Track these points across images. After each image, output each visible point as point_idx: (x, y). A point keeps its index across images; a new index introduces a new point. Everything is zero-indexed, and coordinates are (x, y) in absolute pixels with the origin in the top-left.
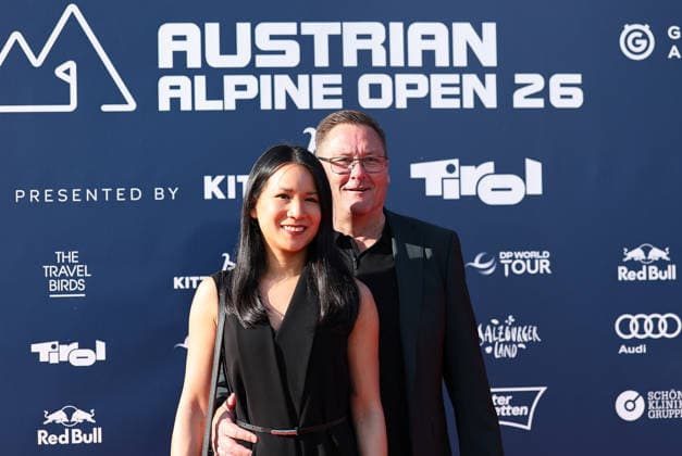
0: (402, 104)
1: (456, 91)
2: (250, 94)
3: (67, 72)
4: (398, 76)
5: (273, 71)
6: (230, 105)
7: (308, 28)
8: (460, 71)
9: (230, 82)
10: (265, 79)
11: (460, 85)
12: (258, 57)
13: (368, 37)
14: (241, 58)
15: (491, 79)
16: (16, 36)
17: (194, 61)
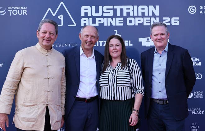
0: (137, 24)
1: (149, 21)
2: (102, 22)
3: (61, 17)
4: (136, 18)
5: (107, 17)
6: (97, 25)
7: (115, 7)
8: (150, 17)
9: (97, 19)
10: (105, 19)
11: (150, 20)
12: (104, 14)
13: (129, 9)
14: (100, 14)
15: (158, 19)
16: (49, 9)
17: (89, 15)
